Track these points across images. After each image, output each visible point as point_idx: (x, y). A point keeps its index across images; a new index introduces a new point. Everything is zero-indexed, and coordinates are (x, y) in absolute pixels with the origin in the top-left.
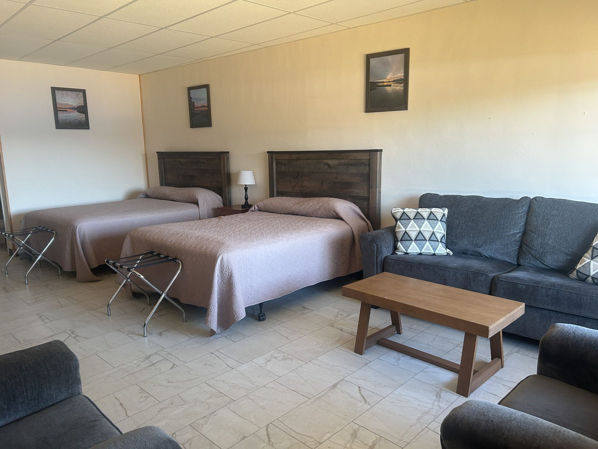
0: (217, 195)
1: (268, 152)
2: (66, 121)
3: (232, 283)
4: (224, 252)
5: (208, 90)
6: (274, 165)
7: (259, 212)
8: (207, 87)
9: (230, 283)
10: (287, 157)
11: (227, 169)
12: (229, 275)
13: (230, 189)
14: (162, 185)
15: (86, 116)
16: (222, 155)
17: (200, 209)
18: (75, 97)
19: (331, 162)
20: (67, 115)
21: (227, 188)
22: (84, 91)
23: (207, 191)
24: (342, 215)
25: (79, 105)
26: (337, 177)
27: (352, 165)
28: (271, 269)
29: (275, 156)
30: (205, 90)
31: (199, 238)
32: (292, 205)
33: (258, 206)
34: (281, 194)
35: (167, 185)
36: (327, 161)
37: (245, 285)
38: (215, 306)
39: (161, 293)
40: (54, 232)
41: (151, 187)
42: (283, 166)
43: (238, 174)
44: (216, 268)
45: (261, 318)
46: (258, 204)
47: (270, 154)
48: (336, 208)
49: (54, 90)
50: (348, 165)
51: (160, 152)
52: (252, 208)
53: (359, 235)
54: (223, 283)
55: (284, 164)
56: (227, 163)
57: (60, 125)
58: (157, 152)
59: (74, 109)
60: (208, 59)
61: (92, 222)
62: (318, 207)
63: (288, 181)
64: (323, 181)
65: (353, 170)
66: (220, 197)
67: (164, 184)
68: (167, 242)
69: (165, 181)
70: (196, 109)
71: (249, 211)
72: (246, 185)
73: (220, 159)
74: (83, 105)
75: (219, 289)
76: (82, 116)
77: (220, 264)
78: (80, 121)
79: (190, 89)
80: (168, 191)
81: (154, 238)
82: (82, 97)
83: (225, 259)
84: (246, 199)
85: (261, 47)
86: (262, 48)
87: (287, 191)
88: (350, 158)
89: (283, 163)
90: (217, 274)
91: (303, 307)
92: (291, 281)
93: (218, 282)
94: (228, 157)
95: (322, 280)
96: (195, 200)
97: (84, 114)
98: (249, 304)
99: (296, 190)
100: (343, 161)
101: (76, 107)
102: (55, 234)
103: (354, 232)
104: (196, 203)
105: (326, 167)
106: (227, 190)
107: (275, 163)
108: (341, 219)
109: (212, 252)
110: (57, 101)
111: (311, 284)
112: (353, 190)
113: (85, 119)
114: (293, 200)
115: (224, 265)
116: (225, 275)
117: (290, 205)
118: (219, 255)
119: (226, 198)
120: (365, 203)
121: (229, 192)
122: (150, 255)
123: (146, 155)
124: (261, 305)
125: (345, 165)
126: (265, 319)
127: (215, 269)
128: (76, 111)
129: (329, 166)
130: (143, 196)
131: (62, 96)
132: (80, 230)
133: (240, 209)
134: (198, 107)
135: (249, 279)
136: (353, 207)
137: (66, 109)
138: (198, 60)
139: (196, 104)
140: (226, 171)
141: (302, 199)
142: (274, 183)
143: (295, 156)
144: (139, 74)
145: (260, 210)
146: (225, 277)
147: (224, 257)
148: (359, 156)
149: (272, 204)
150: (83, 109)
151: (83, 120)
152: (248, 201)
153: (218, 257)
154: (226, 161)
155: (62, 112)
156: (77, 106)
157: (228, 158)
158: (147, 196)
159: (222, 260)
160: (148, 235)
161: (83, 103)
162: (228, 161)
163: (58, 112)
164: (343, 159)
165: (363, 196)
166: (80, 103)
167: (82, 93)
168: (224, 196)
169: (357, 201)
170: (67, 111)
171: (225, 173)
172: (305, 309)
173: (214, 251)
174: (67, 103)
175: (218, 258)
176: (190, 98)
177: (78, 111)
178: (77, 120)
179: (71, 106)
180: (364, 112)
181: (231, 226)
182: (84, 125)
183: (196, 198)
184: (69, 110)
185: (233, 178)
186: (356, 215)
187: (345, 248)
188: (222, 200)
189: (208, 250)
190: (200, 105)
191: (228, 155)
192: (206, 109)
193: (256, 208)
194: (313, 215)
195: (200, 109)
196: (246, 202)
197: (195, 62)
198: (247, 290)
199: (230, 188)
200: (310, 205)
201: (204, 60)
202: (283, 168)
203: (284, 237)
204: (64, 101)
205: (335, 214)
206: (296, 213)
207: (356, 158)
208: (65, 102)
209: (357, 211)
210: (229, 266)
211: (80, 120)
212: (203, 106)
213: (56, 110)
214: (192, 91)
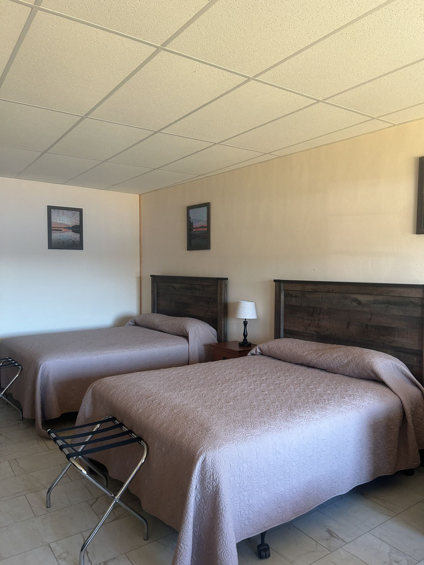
0: (211, 328)
1: (275, 281)
2: (59, 241)
3: (219, 506)
4: (207, 449)
5: (209, 210)
6: (282, 297)
7: (262, 357)
8: (207, 205)
9: (216, 505)
10: (299, 287)
11: (224, 298)
12: (213, 490)
13: (227, 322)
14: (153, 311)
15: (80, 236)
16: (219, 281)
17: (190, 345)
18: (71, 216)
19: (362, 298)
20: (61, 234)
21: (223, 320)
22: (80, 211)
23: (199, 323)
24: (385, 376)
25: (75, 224)
26: (371, 319)
27: (395, 304)
28: (282, 473)
29: (283, 286)
30: (205, 209)
31: (175, 411)
32: (306, 353)
33: (260, 349)
34: (290, 334)
35: (159, 312)
36: (356, 296)
37: (239, 505)
38: (187, 545)
39: (112, 497)
40: (20, 367)
41: (143, 312)
42: (294, 298)
43: (237, 305)
44: (194, 476)
45: (263, 554)
46: (261, 346)
47: (278, 283)
48: (376, 367)
49: (50, 209)
50: (388, 303)
51: (154, 276)
52: (253, 351)
53: (411, 409)
54: (203, 501)
55: (296, 297)
56: (225, 291)
57: (52, 245)
58: (151, 276)
59: (69, 228)
60: (210, 174)
61: (60, 360)
62: (346, 361)
63: (300, 318)
64: (349, 322)
65: (396, 311)
66: (214, 330)
67: (156, 311)
68: (132, 409)
69: (157, 308)
70: (194, 230)
71: (249, 354)
72: (245, 319)
73: (217, 286)
74: (79, 224)
75: (198, 510)
76: (76, 235)
77: (200, 469)
78: (74, 241)
79: (189, 208)
80: (159, 319)
81: (117, 399)
82: (79, 216)
83: (209, 462)
84: (245, 336)
85: (273, 157)
86: (274, 159)
87: (298, 330)
88: (391, 295)
89: (294, 295)
90: (194, 487)
91: (329, 531)
92: (312, 491)
93: (197, 498)
94: (227, 284)
95: (358, 483)
96: (185, 333)
97: (79, 234)
98: (245, 536)
99: (310, 331)
100: (380, 298)
101: (71, 227)
102: (20, 369)
103: (405, 407)
104: (186, 337)
105: (355, 304)
106: (223, 322)
107: (283, 294)
108: (382, 383)
109: (189, 445)
110: (52, 220)
111: (341, 492)
112: (396, 339)
113: (79, 239)
114: (308, 345)
115: (207, 472)
116: (207, 489)
117: (303, 352)
118: (201, 454)
119: (221, 333)
120: (415, 359)
121: (226, 325)
122: (110, 424)
123: (141, 277)
124: (263, 535)
125: (383, 303)
126: (269, 556)
127: (193, 479)
128: (71, 230)
129: (359, 303)
130: (132, 323)
131: (58, 215)
132: (44, 369)
133: (237, 349)
134: (197, 228)
135: (246, 493)
136: (400, 365)
137: (60, 229)
138: (199, 176)
139: (195, 225)
140: (223, 300)
141: (321, 346)
142: (281, 319)
143: (309, 288)
144: (140, 194)
145: (262, 354)
146: (208, 492)
147: (207, 458)
148: (406, 293)
149: (280, 348)
150: (78, 229)
151: (77, 240)
152: (247, 339)
153: (198, 457)
154: (223, 288)
155: (56, 231)
156: (72, 225)
157: (226, 286)
158: (136, 324)
159: (204, 463)
160: (111, 393)
161: (79, 222)
162: (226, 289)
163: (52, 231)
164: (380, 295)
165: (411, 349)
166: (76, 222)
167: (78, 213)
168: (218, 330)
169: (402, 355)
170: (61, 230)
171: (221, 303)
172: (332, 536)
173: (193, 443)
174: (63, 222)
175: (198, 459)
176: (188, 217)
177: (73, 231)
178: (71, 240)
179: (67, 225)
180: (414, 234)
181: (224, 386)
182: (78, 245)
183: (186, 332)
184: (63, 230)
185: (230, 309)
186: (404, 378)
187: (392, 430)
188: (216, 333)
189: (184, 438)
190: (199, 226)
191: (226, 282)
192: (206, 229)
193: (258, 351)
194: (338, 372)
195: (199, 230)
196: (245, 340)
197: (196, 179)
198: (243, 511)
199: (227, 320)
200: (334, 356)
201: (206, 175)
202: (294, 300)
203: (302, 417)
204: (60, 220)
205: (372, 375)
206: (312, 365)
207: (401, 295)
208: (60, 222)
209: (405, 372)
210: (214, 476)
211: (74, 239)
212: (203, 227)
213: (50, 229)
214: (191, 211)
